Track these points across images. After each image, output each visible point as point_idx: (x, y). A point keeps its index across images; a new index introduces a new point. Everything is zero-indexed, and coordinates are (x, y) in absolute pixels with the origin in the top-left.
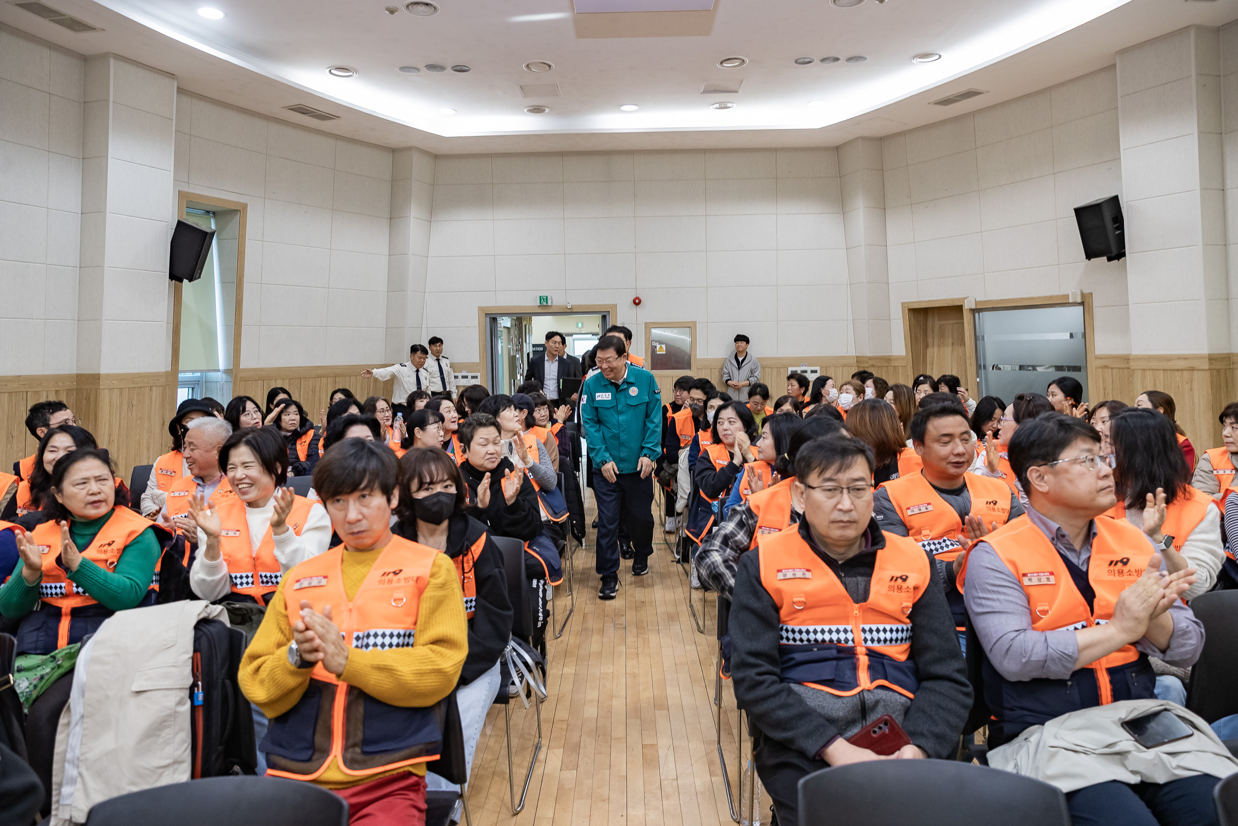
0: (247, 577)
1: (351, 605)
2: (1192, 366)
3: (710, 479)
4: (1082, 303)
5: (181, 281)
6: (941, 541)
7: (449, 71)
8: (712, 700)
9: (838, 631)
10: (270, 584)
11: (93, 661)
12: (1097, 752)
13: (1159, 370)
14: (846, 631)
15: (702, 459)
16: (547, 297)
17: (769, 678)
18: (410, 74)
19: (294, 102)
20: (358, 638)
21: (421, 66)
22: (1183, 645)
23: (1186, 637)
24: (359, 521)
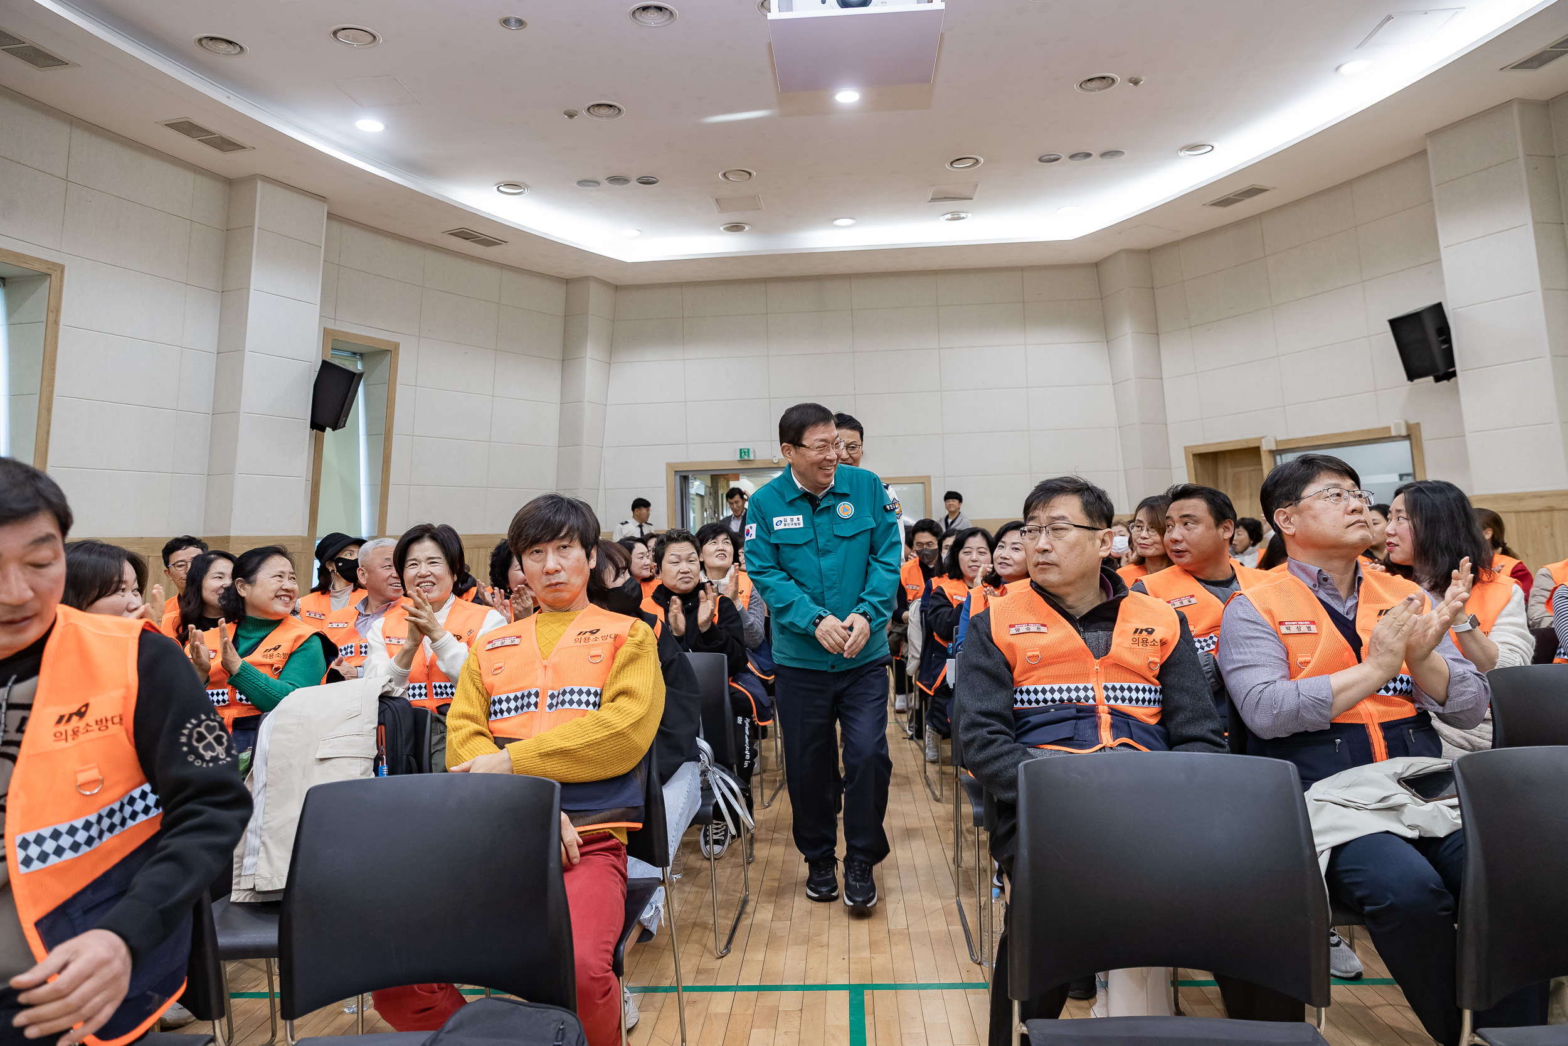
0: (420, 688)
1: (545, 662)
2: (1550, 505)
3: (946, 616)
4: (1408, 437)
5: (323, 430)
6: (1207, 638)
7: (634, 183)
8: (950, 861)
9: (1077, 689)
10: (445, 696)
11: (275, 729)
12: (1369, 807)
13: (1510, 512)
14: (1086, 689)
15: (935, 595)
16: (748, 450)
17: (1003, 738)
18: (589, 188)
19: (456, 225)
20: (552, 696)
21: (601, 178)
22: (1462, 694)
23: (1465, 684)
24: (557, 571)
